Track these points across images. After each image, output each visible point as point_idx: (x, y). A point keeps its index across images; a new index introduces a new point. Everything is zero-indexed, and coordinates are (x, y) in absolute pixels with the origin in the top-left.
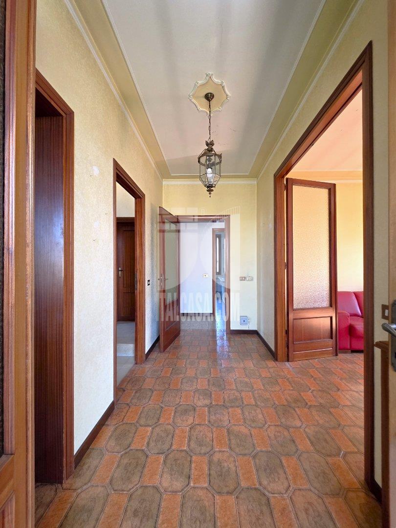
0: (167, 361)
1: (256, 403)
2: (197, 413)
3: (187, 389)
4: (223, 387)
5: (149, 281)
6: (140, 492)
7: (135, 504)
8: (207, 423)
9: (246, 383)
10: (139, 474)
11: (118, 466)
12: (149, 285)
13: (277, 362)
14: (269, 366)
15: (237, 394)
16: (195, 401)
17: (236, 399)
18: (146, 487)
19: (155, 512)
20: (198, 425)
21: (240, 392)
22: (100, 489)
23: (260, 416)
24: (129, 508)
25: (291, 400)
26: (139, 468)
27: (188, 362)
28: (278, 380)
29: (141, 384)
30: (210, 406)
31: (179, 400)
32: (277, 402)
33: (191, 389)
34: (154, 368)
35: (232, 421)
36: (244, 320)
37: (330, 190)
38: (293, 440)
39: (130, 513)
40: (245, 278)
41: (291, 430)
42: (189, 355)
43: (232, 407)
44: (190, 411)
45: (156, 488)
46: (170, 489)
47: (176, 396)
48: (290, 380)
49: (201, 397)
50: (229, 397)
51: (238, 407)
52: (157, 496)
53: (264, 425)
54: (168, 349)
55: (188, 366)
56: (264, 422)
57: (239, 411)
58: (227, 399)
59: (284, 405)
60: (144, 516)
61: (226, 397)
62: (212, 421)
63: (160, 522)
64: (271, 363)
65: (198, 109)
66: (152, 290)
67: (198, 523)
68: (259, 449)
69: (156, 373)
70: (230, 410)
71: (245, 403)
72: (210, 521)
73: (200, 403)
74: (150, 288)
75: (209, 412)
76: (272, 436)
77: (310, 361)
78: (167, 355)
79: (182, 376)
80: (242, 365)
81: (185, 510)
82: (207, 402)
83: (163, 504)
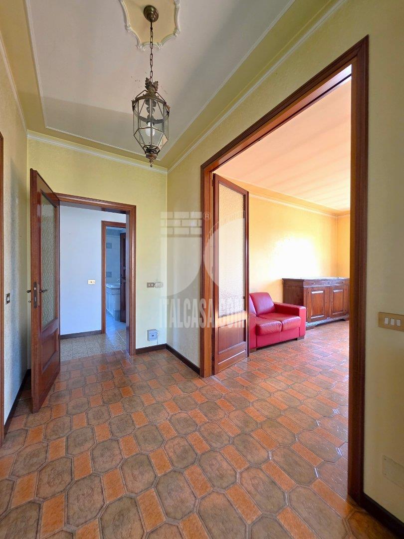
0: (51, 425)
1: (211, 446)
2: (142, 507)
3: (107, 466)
4: (160, 438)
5: (8, 295)
8: (164, 519)
9: (186, 420)
12: (8, 302)
13: (204, 379)
14: (199, 386)
15: (183, 443)
16: (130, 485)
17: (185, 451)
20: (152, 532)
21: (184, 437)
23: (225, 465)
25: (241, 424)
27: (90, 416)
28: (216, 401)
29: (7, 499)
30: (156, 483)
31: (100, 498)
32: (230, 434)
33: (114, 463)
34: (28, 450)
35: (197, 493)
36: (152, 334)
37: (244, 196)
38: (273, 482)
40: (154, 284)
41: (263, 466)
42: (89, 402)
43: (186, 468)
44: (129, 510)
47: (92, 489)
48: (227, 397)
49: (136, 473)
50: (175, 452)
51: (193, 464)
53: (236, 477)
54: (46, 402)
55: (93, 422)
56: (233, 472)
57: (199, 470)
58: (174, 458)
59: (239, 435)
61: (171, 454)
62: (170, 510)
64: (198, 382)
65: (126, 26)
66: (13, 310)
68: (249, 522)
69: (35, 460)
70: (186, 473)
71: (199, 453)
73: (139, 485)
74: (10, 308)
75: (159, 494)
76: (251, 488)
77: (231, 368)
78: (48, 413)
79: (89, 445)
80: (169, 396)
82: (148, 477)
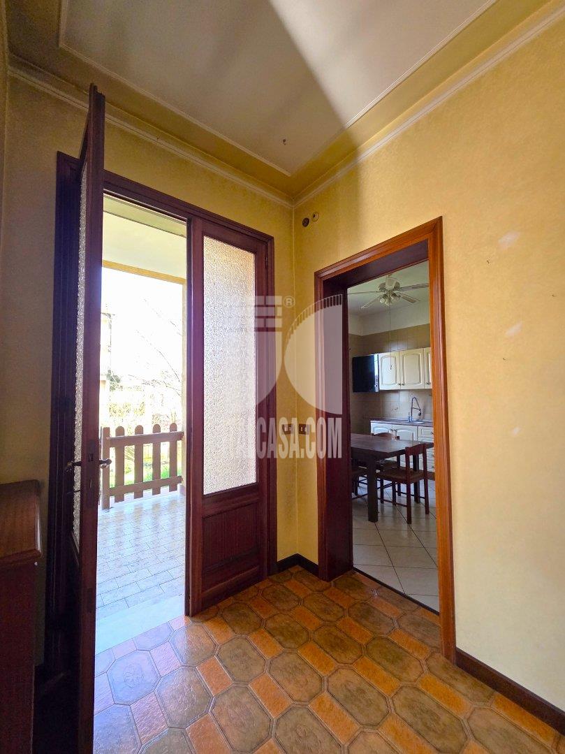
6: (383, 707)
7: (371, 695)
10: (409, 720)
11: (439, 706)
18: (384, 717)
19: (348, 706)
22: (413, 677)
24: (371, 689)
26: (420, 727)
39: (366, 687)
45: (375, 725)
46: (361, 738)
52: (364, 720)
60: (352, 695)
63: (335, 703)
67: (302, 735)
72: (291, 748)
81: (324, 733)
83: (350, 719)
